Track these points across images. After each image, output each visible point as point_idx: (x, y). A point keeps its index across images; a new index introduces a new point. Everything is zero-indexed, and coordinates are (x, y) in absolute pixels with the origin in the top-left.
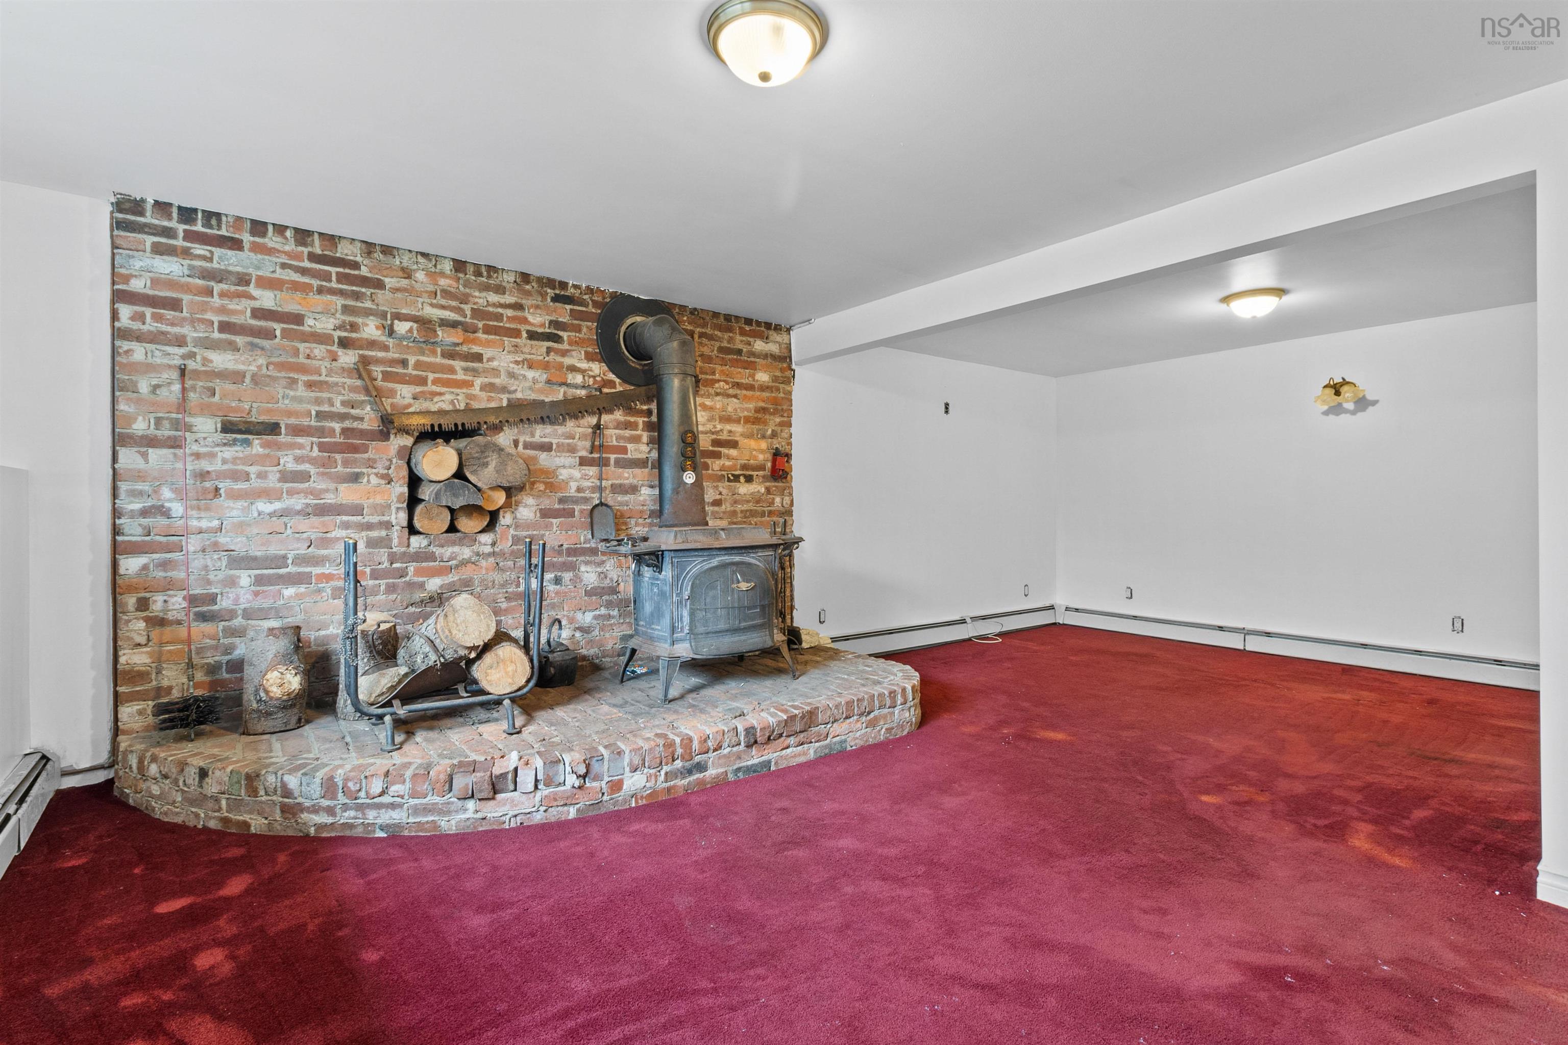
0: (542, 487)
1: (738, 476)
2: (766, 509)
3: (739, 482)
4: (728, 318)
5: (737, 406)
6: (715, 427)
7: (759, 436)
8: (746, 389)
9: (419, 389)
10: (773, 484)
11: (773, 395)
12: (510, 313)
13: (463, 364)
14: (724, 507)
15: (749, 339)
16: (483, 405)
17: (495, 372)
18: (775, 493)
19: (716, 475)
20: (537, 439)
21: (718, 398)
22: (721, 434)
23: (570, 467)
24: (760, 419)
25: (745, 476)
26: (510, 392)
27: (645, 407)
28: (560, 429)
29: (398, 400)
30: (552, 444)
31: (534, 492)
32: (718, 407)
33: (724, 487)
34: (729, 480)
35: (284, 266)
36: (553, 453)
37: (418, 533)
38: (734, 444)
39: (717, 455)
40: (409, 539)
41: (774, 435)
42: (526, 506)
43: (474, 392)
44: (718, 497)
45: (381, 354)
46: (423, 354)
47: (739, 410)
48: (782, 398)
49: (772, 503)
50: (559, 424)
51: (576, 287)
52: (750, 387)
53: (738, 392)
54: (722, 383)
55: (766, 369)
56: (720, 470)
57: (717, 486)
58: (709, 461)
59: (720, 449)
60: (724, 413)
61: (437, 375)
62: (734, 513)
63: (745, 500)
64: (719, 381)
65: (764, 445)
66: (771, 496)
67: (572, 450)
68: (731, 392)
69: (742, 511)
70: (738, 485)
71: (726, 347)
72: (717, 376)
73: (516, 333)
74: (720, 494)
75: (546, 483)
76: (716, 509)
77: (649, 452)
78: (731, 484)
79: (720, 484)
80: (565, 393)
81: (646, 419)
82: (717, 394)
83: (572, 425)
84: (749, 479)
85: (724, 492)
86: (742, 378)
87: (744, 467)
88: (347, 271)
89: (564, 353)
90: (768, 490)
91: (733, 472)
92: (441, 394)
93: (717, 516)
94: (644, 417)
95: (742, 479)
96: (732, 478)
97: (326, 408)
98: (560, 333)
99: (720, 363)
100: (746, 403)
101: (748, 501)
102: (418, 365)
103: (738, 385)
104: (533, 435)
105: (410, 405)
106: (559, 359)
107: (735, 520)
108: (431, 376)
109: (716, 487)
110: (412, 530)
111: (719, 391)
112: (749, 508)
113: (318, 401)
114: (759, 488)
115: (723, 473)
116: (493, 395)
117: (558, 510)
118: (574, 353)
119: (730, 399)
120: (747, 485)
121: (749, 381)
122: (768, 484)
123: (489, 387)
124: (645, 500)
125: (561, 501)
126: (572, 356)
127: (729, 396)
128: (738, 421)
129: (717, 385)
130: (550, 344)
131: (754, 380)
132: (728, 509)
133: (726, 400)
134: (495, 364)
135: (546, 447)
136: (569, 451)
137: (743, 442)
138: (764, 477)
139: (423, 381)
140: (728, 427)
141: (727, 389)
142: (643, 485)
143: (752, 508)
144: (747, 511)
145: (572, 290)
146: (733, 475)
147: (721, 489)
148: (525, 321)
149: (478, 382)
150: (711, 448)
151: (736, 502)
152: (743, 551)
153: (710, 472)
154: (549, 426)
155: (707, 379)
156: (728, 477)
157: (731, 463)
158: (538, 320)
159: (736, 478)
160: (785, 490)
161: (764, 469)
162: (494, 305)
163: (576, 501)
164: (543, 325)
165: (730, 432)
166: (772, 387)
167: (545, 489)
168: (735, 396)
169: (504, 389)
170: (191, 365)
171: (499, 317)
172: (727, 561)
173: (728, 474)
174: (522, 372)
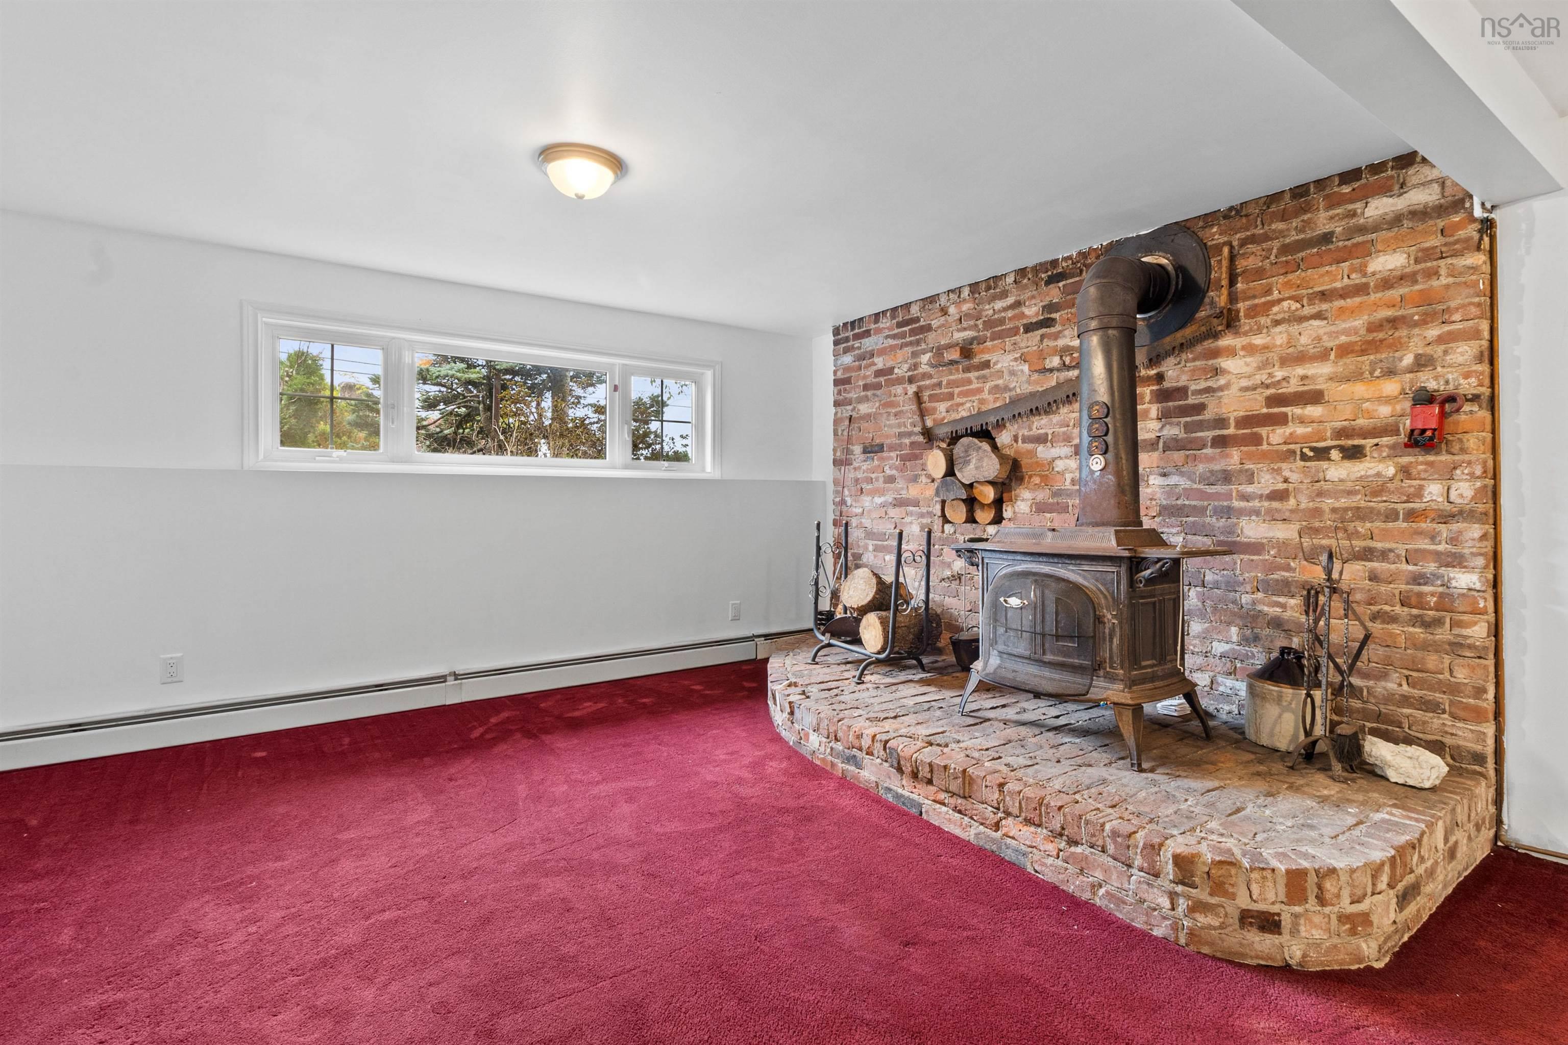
0: (1037, 480)
1: (1327, 450)
2: (1399, 507)
3: (1329, 459)
4: (1300, 192)
5: (1321, 332)
6: (1270, 375)
7: (1377, 373)
8: (1343, 297)
9: (950, 403)
10: (1421, 459)
11: (1417, 287)
12: (1010, 314)
13: (976, 374)
14: (1292, 502)
15: (1351, 207)
16: (991, 406)
17: (1000, 373)
18: (1423, 475)
19: (1277, 451)
20: (1035, 432)
21: (1279, 329)
22: (1284, 384)
23: (1066, 457)
24: (1381, 341)
25: (1342, 449)
26: (1010, 390)
27: (1153, 372)
28: (1055, 418)
29: (938, 416)
30: (1047, 434)
31: (1031, 486)
32: (1278, 342)
33: (1293, 471)
34: (1304, 457)
35: (887, 337)
36: (1049, 444)
37: (949, 522)
38: (1316, 397)
39: (1282, 420)
40: (943, 526)
41: (1422, 363)
42: (1023, 500)
43: (984, 397)
44: (1281, 486)
45: (928, 382)
46: (951, 374)
47: (1325, 338)
48: (1447, 286)
49: (1419, 493)
50: (1054, 413)
51: (1065, 259)
52: (1361, 289)
53: (1325, 306)
54: (1285, 304)
55: (1391, 247)
56: (1285, 443)
57: (1280, 469)
58: (1263, 431)
59: (1283, 409)
60: (1291, 350)
61: (960, 389)
62: (1317, 512)
63: (1344, 491)
64: (1279, 301)
65: (1391, 387)
66: (1415, 483)
67: (1067, 439)
68: (1308, 310)
69: (1334, 510)
70: (1324, 464)
71: (1297, 241)
72: (1276, 295)
73: (1015, 332)
74: (1286, 481)
75: (1041, 476)
76: (1275, 505)
77: (1161, 429)
78: (1308, 464)
79: (1284, 466)
80: (1057, 377)
81: (1155, 388)
82: (1277, 323)
83: (1065, 411)
84: (1353, 453)
85: (1294, 477)
86: (1335, 280)
87: (1340, 433)
88: (914, 326)
89: (1056, 336)
90: (1405, 472)
91: (1314, 444)
92: (962, 404)
93: (1277, 516)
94: (1153, 385)
95: (1335, 454)
96: (1311, 454)
97: (902, 429)
98: (1053, 316)
99: (1283, 271)
100: (1344, 321)
101: (1350, 493)
102: (950, 384)
103: (1324, 296)
104: (1031, 429)
105: (944, 418)
106: (1052, 344)
107: (1317, 524)
108: (957, 390)
109: (1278, 471)
110: (946, 520)
111: (1279, 317)
112: (1354, 504)
113: (899, 426)
114: (1380, 467)
115: (1292, 447)
116: (997, 396)
117: (1052, 504)
118: (1066, 333)
119: (1305, 324)
120: (1347, 464)
121: (1356, 279)
122: (1405, 460)
123: (996, 389)
124: (1154, 493)
125: (1055, 494)
126: (1065, 336)
127: (1302, 319)
128: (1323, 356)
129: (1275, 309)
130: (1044, 330)
131: (1365, 275)
132: (1303, 506)
133: (1295, 329)
134: (999, 366)
135: (1042, 439)
136: (1064, 440)
137: (1334, 391)
138: (1393, 447)
139: (951, 396)
140: (1300, 371)
141: (1297, 310)
142: (1151, 473)
143: (1363, 504)
144: (1346, 510)
145: (1064, 264)
146: (1312, 449)
147: (1287, 473)
148: (1023, 315)
149: (988, 386)
150: (1265, 410)
151: (1320, 494)
152: (1056, 560)
153: (1265, 447)
154: (1044, 417)
155: (1256, 305)
156: (1302, 453)
157: (1309, 429)
158: (1032, 312)
159: (1322, 454)
160: (1455, 468)
161: (1397, 432)
162: (1000, 311)
163: (1070, 495)
164: (1037, 314)
165: (1304, 378)
166: (1414, 274)
167: (1041, 482)
168: (1319, 316)
169: (1007, 389)
170: (854, 415)
171: (1002, 321)
172: (1033, 570)
173: (1301, 448)
174: (1020, 368)
